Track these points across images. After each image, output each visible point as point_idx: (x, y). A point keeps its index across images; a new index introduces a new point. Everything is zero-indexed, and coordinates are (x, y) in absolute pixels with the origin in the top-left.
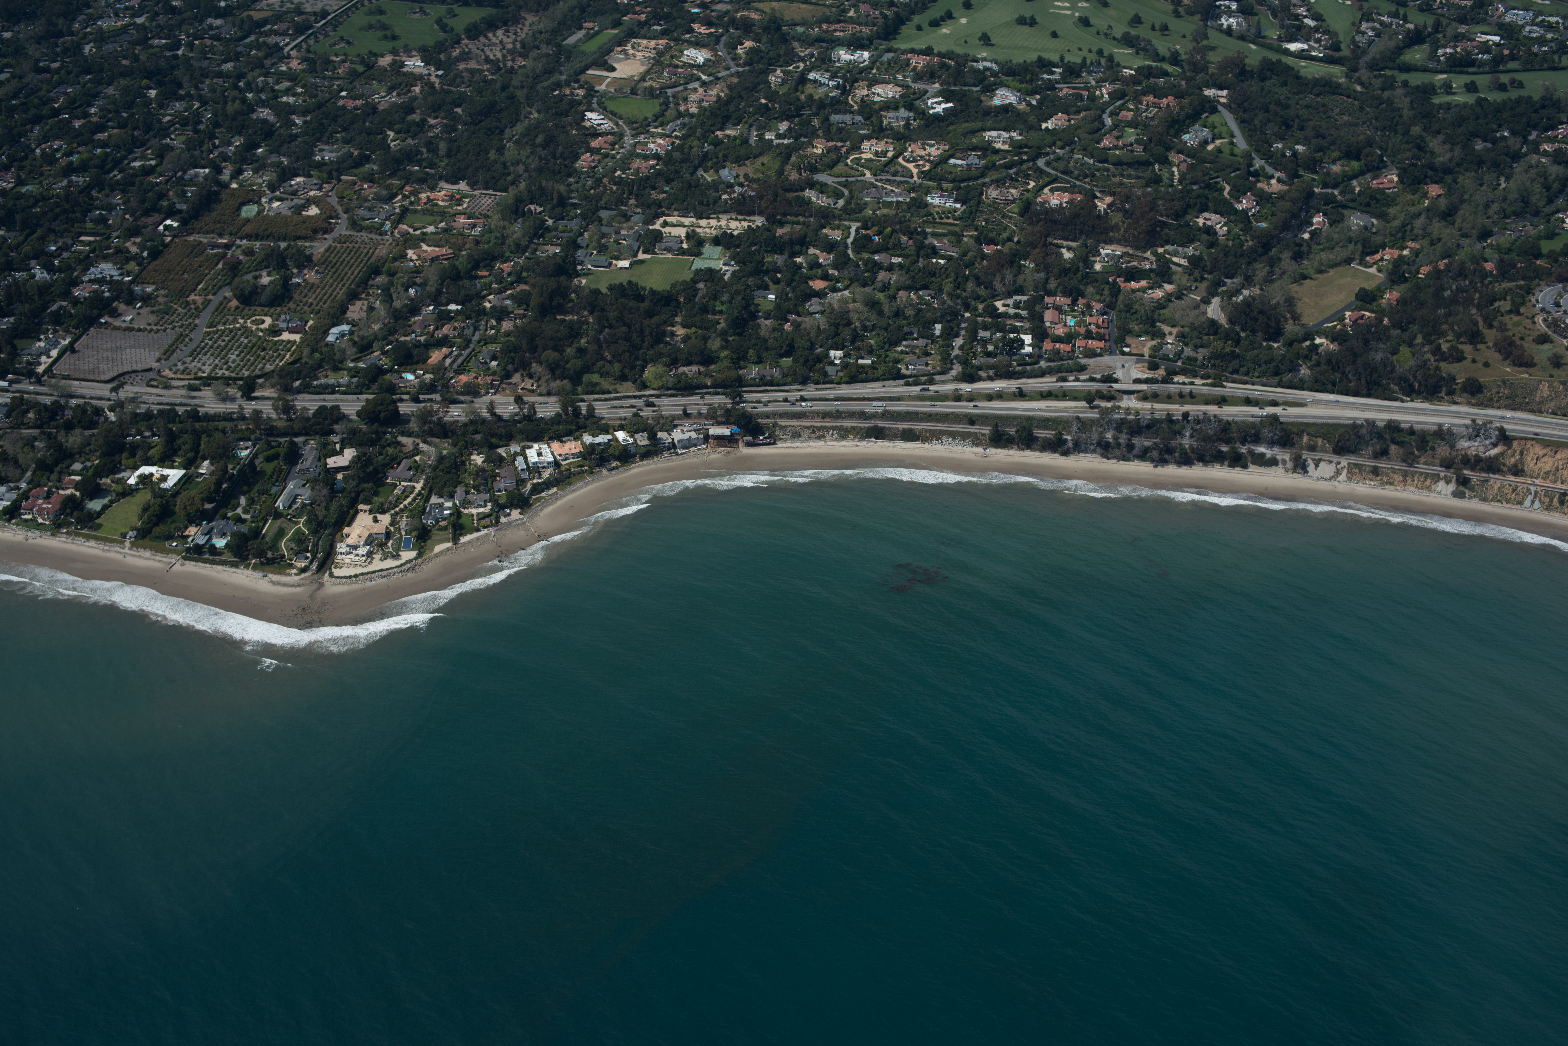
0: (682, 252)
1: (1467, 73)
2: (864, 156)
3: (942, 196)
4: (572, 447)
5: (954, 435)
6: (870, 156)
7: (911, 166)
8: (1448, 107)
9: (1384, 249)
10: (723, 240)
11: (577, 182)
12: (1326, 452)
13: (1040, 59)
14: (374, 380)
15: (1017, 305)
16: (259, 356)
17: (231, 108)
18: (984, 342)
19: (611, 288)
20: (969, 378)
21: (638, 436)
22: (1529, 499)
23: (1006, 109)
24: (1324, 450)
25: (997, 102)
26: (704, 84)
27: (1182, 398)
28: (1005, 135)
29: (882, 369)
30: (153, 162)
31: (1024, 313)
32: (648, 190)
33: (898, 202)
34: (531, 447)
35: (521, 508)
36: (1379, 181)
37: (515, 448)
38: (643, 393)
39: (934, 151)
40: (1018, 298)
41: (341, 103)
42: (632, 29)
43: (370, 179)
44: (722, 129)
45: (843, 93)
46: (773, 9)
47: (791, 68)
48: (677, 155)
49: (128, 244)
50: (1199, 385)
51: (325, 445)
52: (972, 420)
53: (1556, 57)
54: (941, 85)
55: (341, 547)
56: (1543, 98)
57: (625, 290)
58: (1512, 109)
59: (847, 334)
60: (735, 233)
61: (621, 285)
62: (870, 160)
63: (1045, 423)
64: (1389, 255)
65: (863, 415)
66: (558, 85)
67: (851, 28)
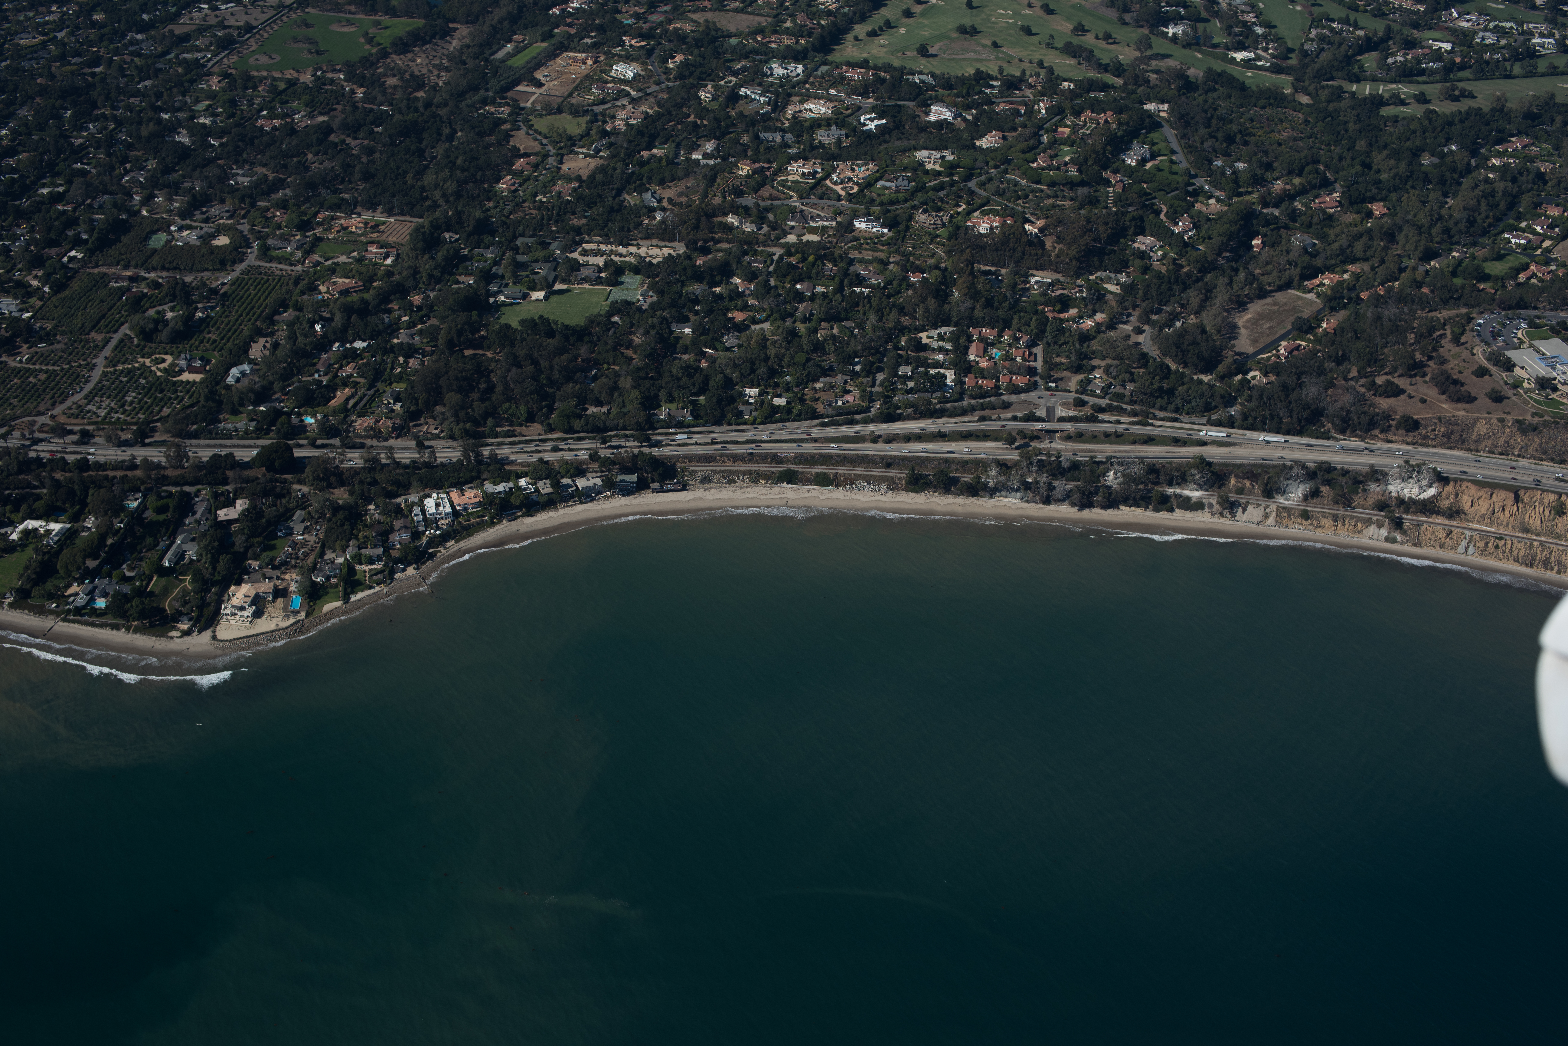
0: (599, 281)
1: (1418, 83)
2: (790, 178)
3: (868, 221)
4: (470, 496)
5: (869, 480)
6: (797, 178)
7: (838, 188)
8: (1396, 119)
9: (1323, 273)
10: (642, 268)
11: (496, 207)
12: (1254, 494)
13: (978, 72)
14: (273, 423)
15: (941, 338)
16: (156, 398)
17: (145, 132)
18: (905, 378)
19: (522, 322)
20: (889, 417)
21: (541, 484)
22: (1463, 543)
23: (941, 124)
24: (1251, 493)
25: (932, 118)
26: (633, 101)
27: (1108, 437)
28: (936, 154)
29: (797, 408)
30: (61, 189)
31: (948, 346)
32: (568, 215)
33: (823, 227)
34: (429, 496)
35: (416, 562)
36: (1321, 200)
37: (414, 498)
38: (550, 436)
39: (862, 171)
40: (943, 330)
41: (259, 123)
42: (561, 43)
43: (283, 205)
44: (649, 148)
45: (774, 111)
46: (707, 21)
47: (722, 83)
48: (599, 177)
49: (29, 278)
50: (1125, 423)
51: (216, 495)
52: (889, 463)
53: (1508, 65)
54: (876, 99)
55: (225, 609)
56: (1493, 110)
57: (536, 324)
58: (1462, 121)
59: (762, 371)
60: (655, 261)
61: (533, 320)
62: (797, 182)
63: (965, 465)
64: (1327, 280)
65: (776, 459)
66: (485, 102)
67: (786, 41)
